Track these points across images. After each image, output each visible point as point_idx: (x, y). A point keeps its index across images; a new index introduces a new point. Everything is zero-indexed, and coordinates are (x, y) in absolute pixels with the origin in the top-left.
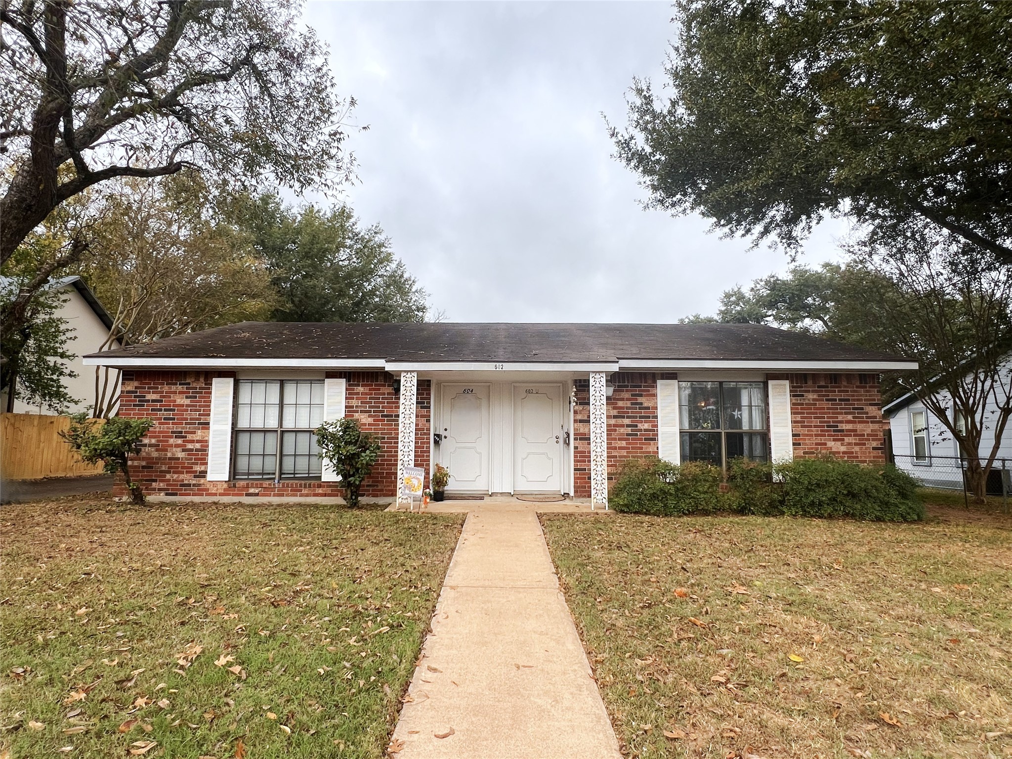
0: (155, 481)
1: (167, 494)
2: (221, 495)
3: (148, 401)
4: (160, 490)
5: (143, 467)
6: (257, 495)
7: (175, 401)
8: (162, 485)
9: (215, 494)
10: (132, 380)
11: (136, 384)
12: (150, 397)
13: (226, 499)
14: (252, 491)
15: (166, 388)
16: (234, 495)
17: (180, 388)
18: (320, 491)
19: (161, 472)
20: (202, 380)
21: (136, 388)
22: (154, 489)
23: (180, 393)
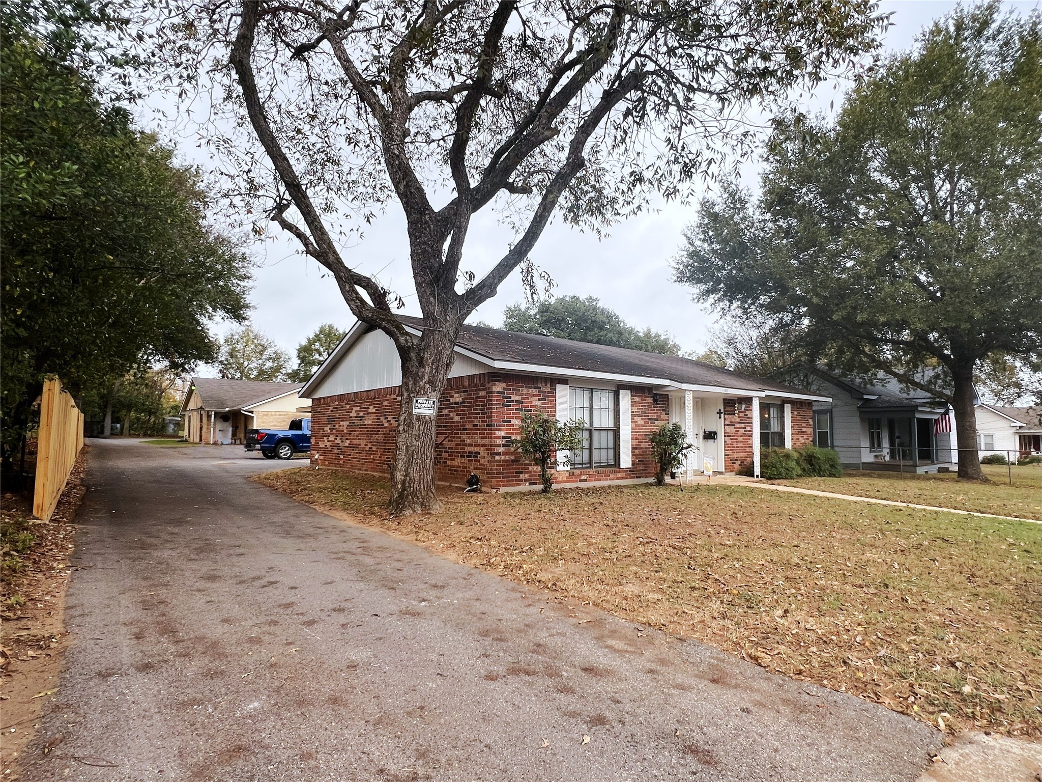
0: (521, 473)
1: (530, 484)
2: (565, 482)
3: (513, 401)
4: (526, 480)
5: (513, 461)
6: (586, 480)
7: (532, 403)
8: (527, 476)
9: (561, 482)
10: (500, 381)
11: (504, 385)
12: (515, 398)
13: (568, 486)
14: (583, 477)
15: (525, 391)
16: (573, 482)
17: (535, 391)
18: (619, 475)
19: (526, 464)
20: (549, 385)
21: (504, 389)
22: (521, 480)
23: (535, 395)
